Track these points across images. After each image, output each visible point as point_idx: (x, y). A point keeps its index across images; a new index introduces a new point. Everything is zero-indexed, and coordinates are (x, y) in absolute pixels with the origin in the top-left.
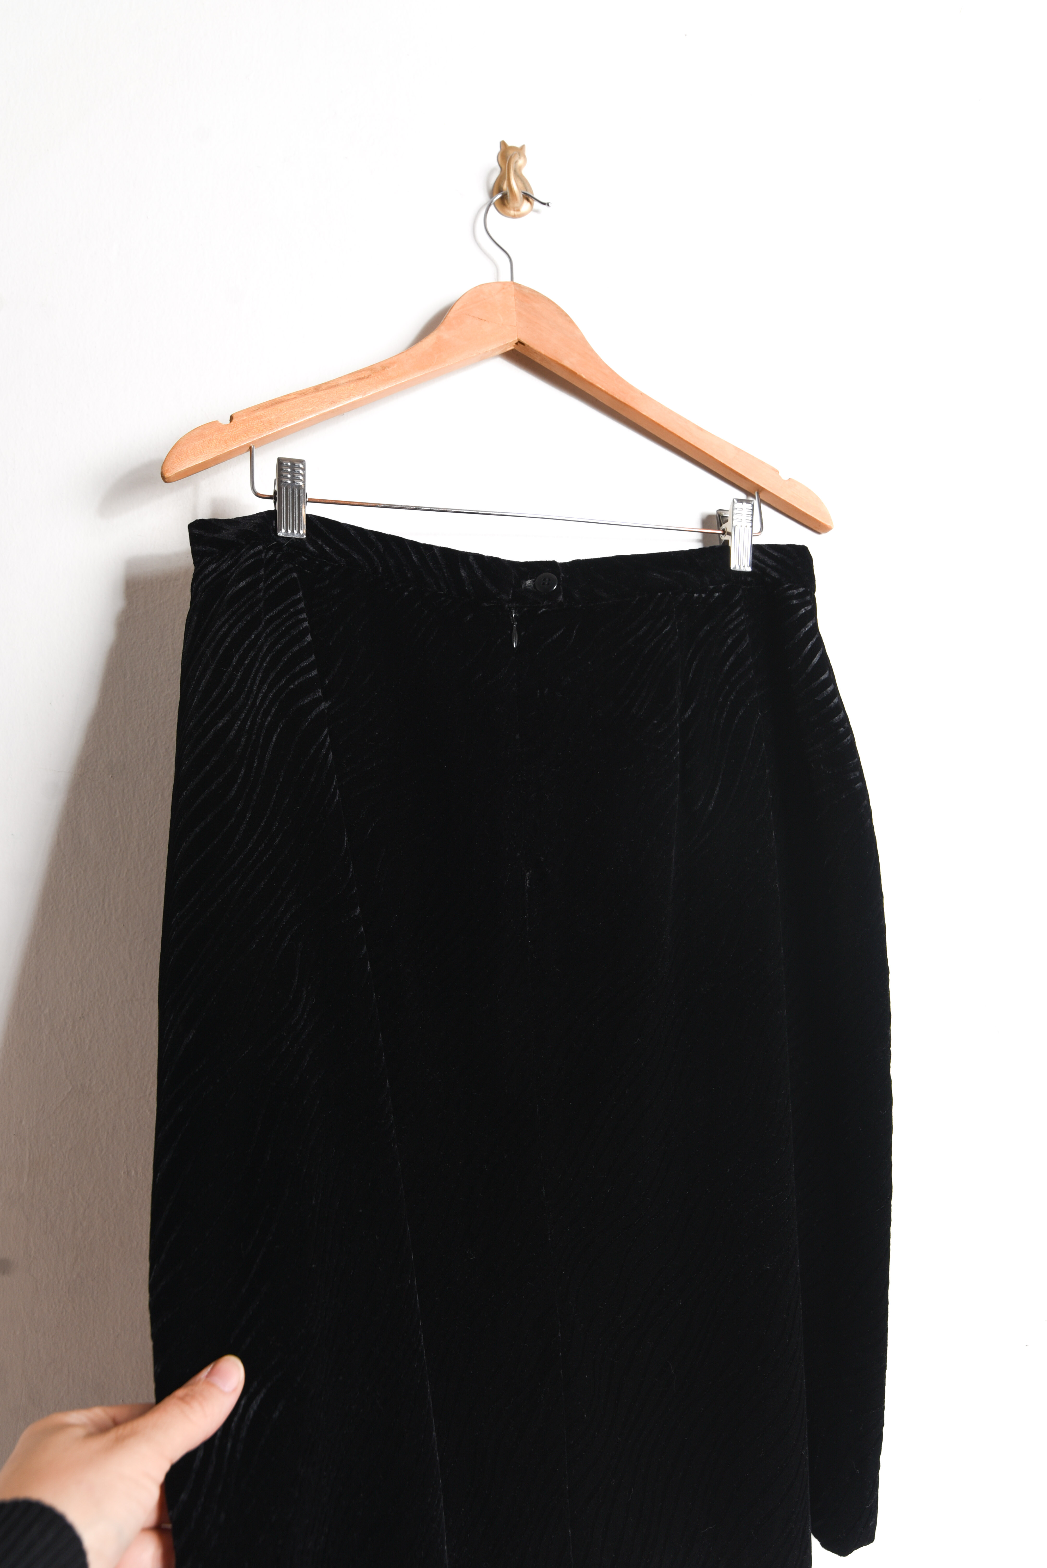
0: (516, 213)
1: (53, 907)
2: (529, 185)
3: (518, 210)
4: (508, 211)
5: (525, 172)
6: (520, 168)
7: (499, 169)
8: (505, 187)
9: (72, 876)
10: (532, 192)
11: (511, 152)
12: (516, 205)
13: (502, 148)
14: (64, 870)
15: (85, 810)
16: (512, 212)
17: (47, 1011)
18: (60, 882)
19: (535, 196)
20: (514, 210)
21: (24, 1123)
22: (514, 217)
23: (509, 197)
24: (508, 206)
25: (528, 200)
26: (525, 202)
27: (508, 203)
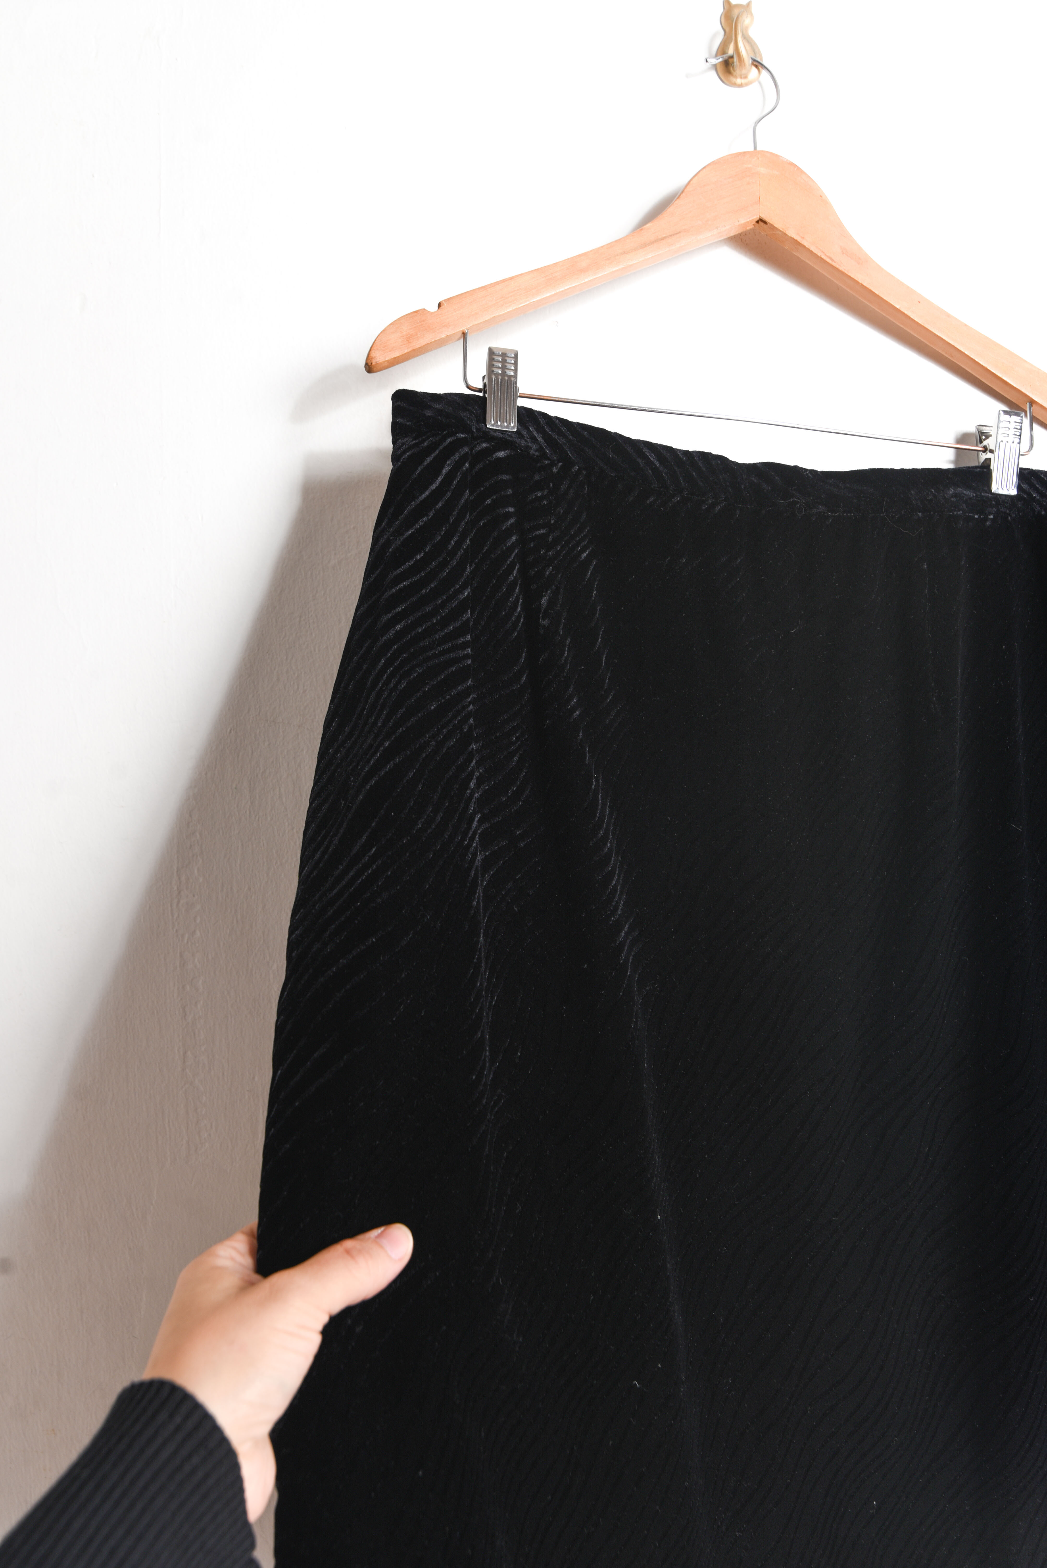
0: (743, 81)
1: (277, 862)
2: (757, 47)
3: (746, 77)
4: (733, 79)
5: (752, 33)
6: (747, 28)
7: (722, 32)
8: (731, 51)
9: (295, 830)
10: (761, 59)
11: (736, 12)
12: (744, 72)
13: (725, 7)
14: (287, 824)
15: (305, 762)
16: (739, 81)
17: (275, 966)
18: (283, 836)
19: (765, 63)
20: (741, 78)
21: (256, 1079)
22: (741, 86)
23: (735, 64)
24: (734, 74)
25: (756, 66)
26: (754, 68)
27: (734, 71)
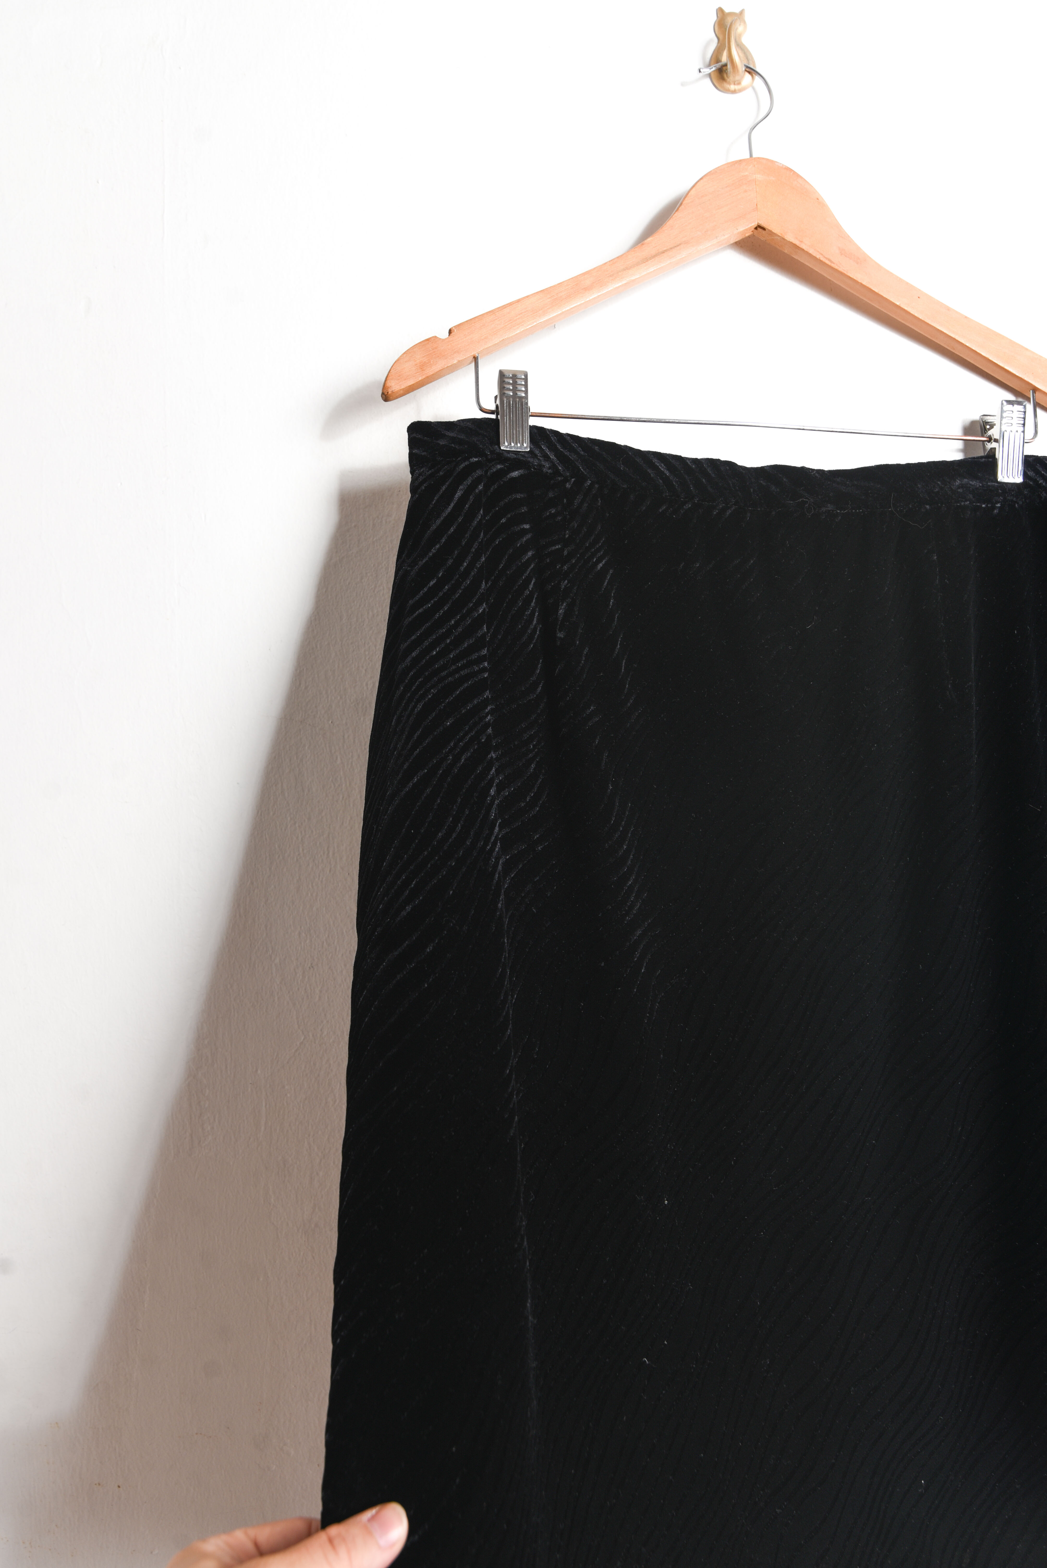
0: (737, 87)
1: (279, 856)
2: (750, 54)
3: (739, 84)
4: (726, 86)
5: (745, 40)
6: (740, 36)
7: (716, 40)
8: (724, 59)
9: (297, 825)
10: (754, 66)
11: (729, 20)
12: (737, 78)
13: (719, 15)
14: (289, 819)
15: (307, 757)
16: (732, 87)
17: (277, 961)
18: (285, 830)
19: (758, 70)
20: (735, 84)
21: (257, 1073)
22: (734, 92)
23: (729, 70)
24: (728, 80)
25: (749, 73)
26: (747, 74)
27: (728, 77)
